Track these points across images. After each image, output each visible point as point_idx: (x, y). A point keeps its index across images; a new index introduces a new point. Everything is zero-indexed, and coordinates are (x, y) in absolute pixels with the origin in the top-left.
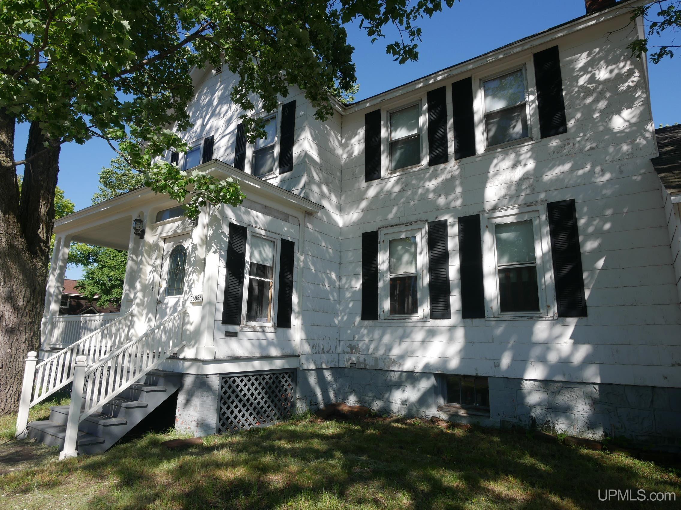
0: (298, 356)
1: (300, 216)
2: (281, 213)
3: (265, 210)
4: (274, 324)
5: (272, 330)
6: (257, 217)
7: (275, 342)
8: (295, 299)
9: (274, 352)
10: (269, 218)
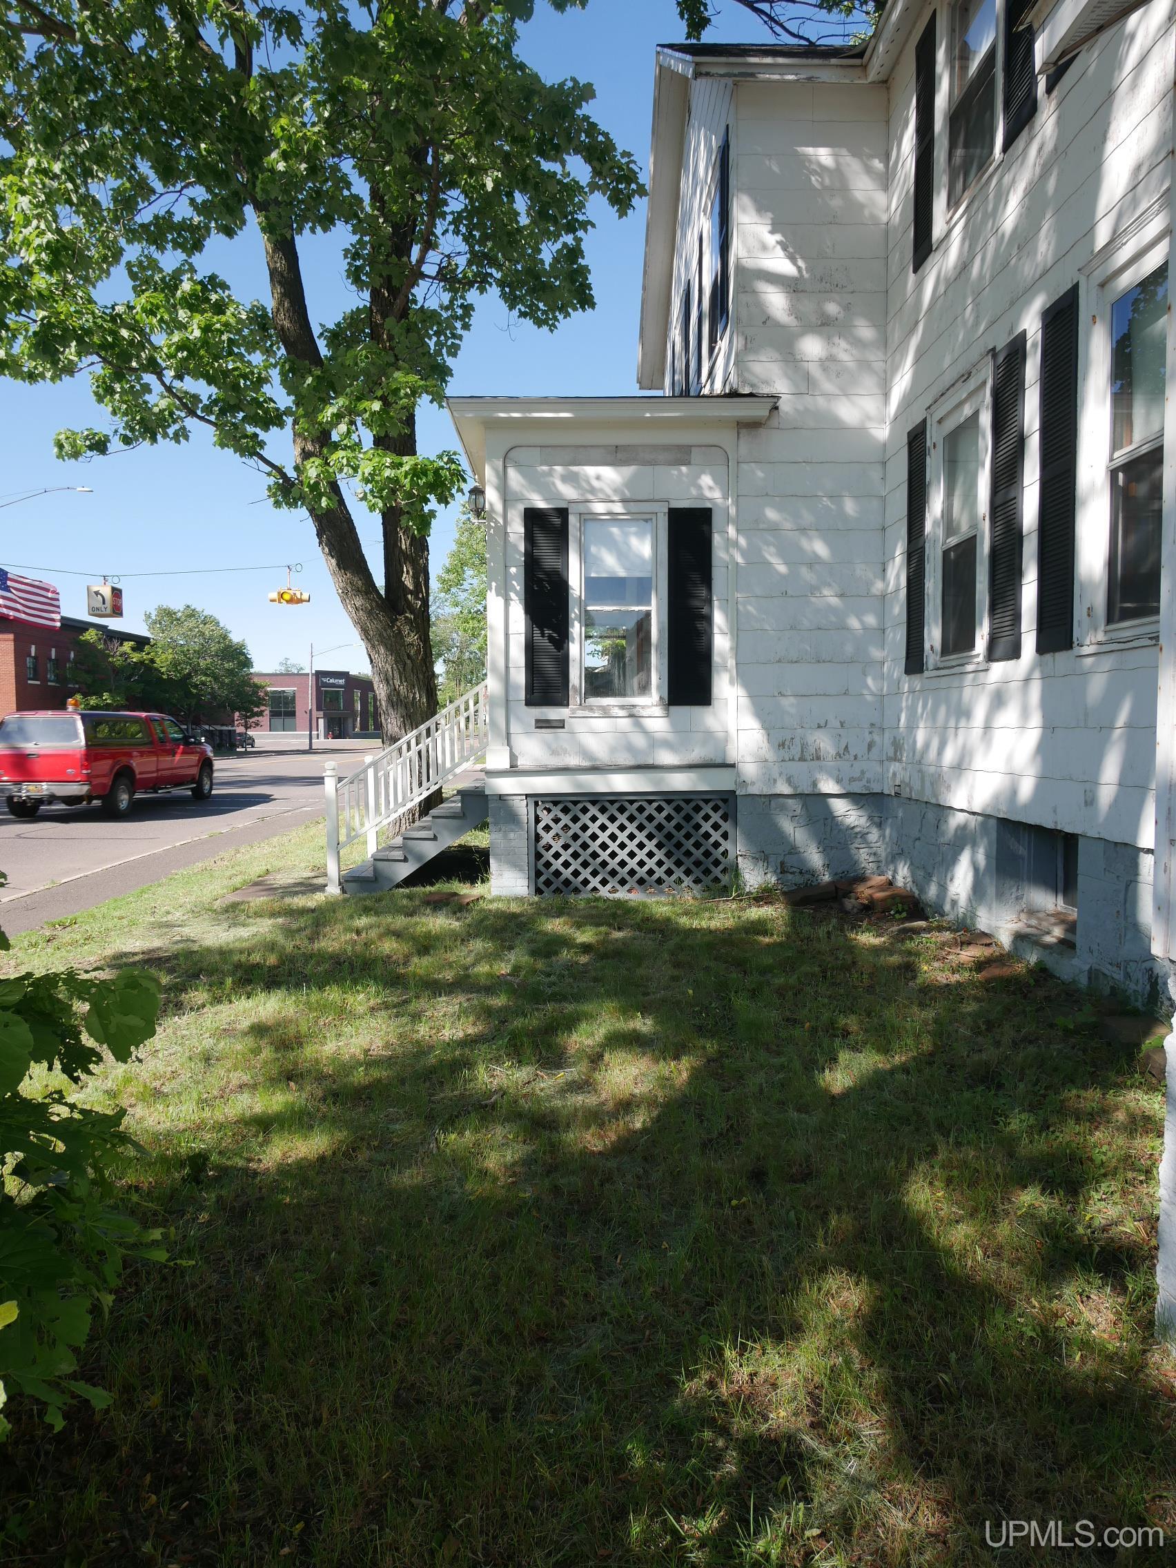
0: (733, 766)
1: (726, 438)
2: (666, 448)
3: (616, 456)
4: (661, 698)
5: (658, 711)
6: (598, 478)
7: (670, 737)
8: (721, 643)
9: (666, 757)
10: (629, 471)
